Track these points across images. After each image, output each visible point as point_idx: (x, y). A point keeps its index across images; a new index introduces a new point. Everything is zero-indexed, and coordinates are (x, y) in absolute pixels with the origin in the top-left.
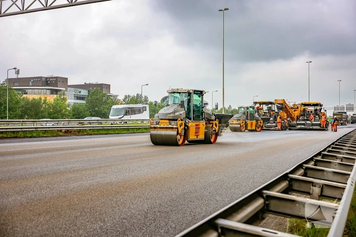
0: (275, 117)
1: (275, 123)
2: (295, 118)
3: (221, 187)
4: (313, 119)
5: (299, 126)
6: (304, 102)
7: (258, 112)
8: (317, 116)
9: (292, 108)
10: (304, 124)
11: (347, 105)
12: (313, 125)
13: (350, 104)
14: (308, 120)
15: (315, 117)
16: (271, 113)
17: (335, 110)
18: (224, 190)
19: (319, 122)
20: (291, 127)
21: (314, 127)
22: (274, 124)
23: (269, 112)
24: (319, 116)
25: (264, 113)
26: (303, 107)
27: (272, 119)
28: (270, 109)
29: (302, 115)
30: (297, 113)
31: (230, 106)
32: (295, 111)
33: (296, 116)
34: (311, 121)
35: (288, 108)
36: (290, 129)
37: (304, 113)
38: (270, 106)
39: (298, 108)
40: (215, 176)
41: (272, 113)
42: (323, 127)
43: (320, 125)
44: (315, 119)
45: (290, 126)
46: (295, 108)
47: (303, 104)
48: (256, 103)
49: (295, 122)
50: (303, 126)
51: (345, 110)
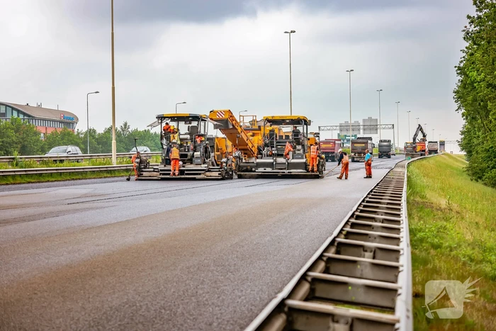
0: (206, 148)
1: (204, 163)
2: (255, 150)
3: (132, 319)
4: (291, 154)
5: (261, 170)
6: (270, 115)
7: (168, 139)
8: (299, 147)
9: (247, 130)
10: (271, 165)
11: (364, 120)
12: (290, 166)
13: (370, 119)
14: (281, 155)
15: (295, 148)
16: (195, 142)
17: (341, 130)
18: (140, 326)
19: (304, 160)
20: (244, 172)
21: (294, 171)
22: (204, 167)
23: (191, 139)
24: (303, 146)
25: (181, 140)
26: (268, 128)
27: (197, 154)
28: (193, 132)
29: (266, 145)
30: (257, 141)
31: (125, 124)
32: (253, 135)
33: (256, 146)
34: (286, 156)
35: (239, 130)
36: (240, 177)
37: (271, 140)
38: (194, 124)
39: (259, 128)
40: (114, 293)
41: (198, 140)
42: (313, 171)
43: (305, 166)
44: (294, 152)
45: (239, 168)
46: (254, 128)
47: (269, 121)
48: (161, 118)
49: (253, 160)
50: (269, 170)
51: (361, 131)
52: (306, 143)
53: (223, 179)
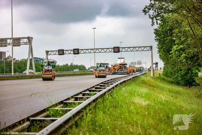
4: (124, 70)
5: (119, 73)
10: (121, 72)
12: (124, 72)
13: (139, 61)
17: (131, 64)
20: (115, 74)
26: (120, 65)
38: (106, 65)
43: (127, 72)
46: (116, 65)
50: (120, 73)
51: (137, 64)
52: (127, 68)
53: (113, 74)
